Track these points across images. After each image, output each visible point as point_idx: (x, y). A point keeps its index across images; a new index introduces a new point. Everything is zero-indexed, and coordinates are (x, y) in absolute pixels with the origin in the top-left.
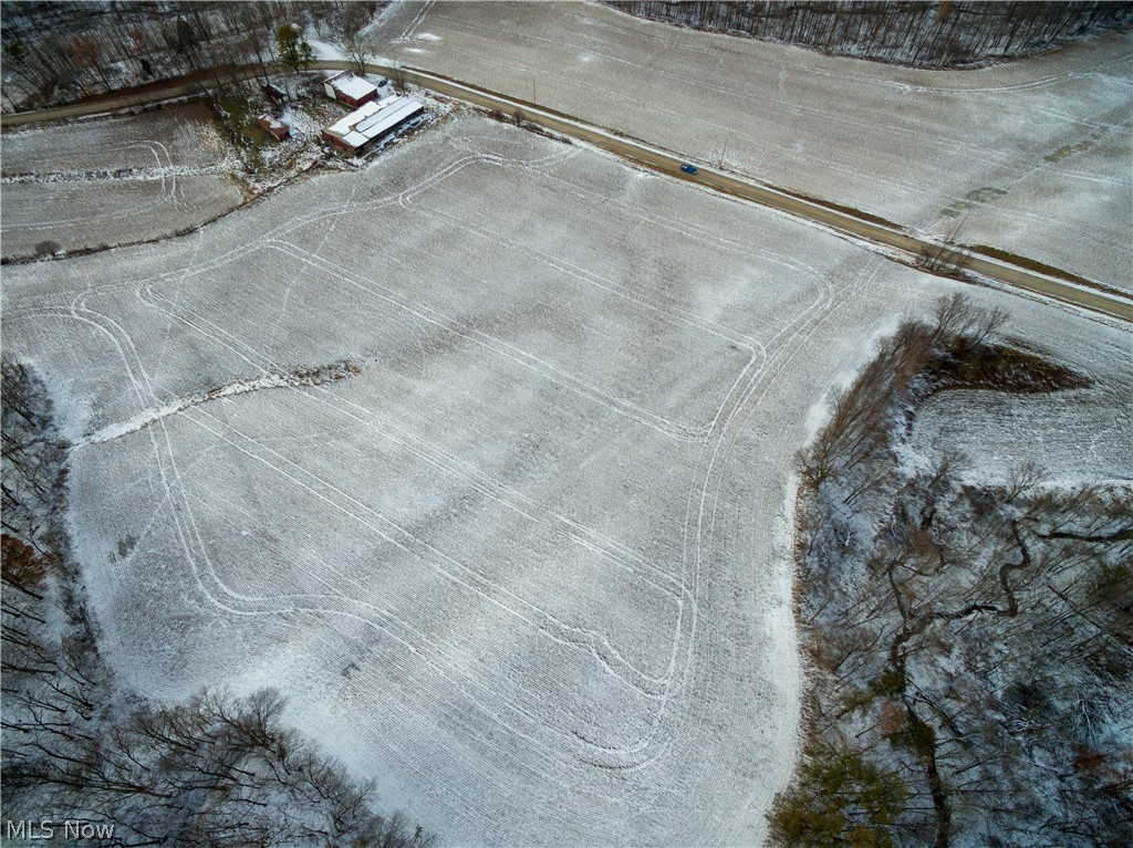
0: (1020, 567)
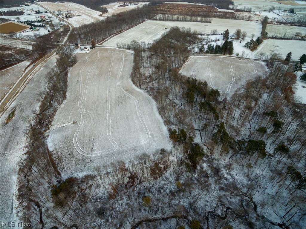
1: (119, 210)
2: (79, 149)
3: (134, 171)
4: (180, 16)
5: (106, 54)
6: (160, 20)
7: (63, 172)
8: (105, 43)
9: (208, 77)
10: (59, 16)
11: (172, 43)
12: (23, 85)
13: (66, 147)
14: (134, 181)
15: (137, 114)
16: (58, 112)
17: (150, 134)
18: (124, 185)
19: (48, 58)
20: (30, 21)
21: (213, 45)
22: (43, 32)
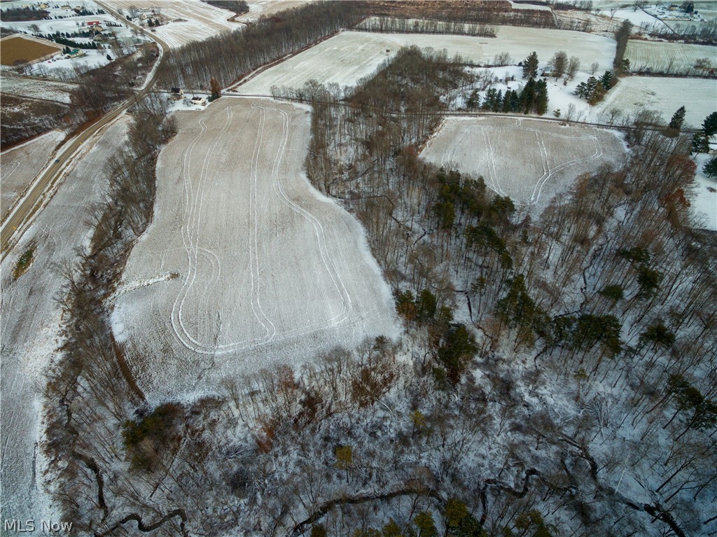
1: (281, 478)
2: (185, 339)
3: (313, 387)
4: (421, 21)
5: (246, 113)
6: (374, 30)
7: (149, 391)
8: (243, 86)
9: (487, 167)
10: (132, 23)
11: (403, 86)
12: (52, 187)
13: (155, 334)
14: (314, 410)
15: (319, 256)
16: (134, 251)
17: (350, 302)
18: (292, 421)
19: (109, 124)
20: (63, 34)
21: (500, 91)
22: (95, 60)
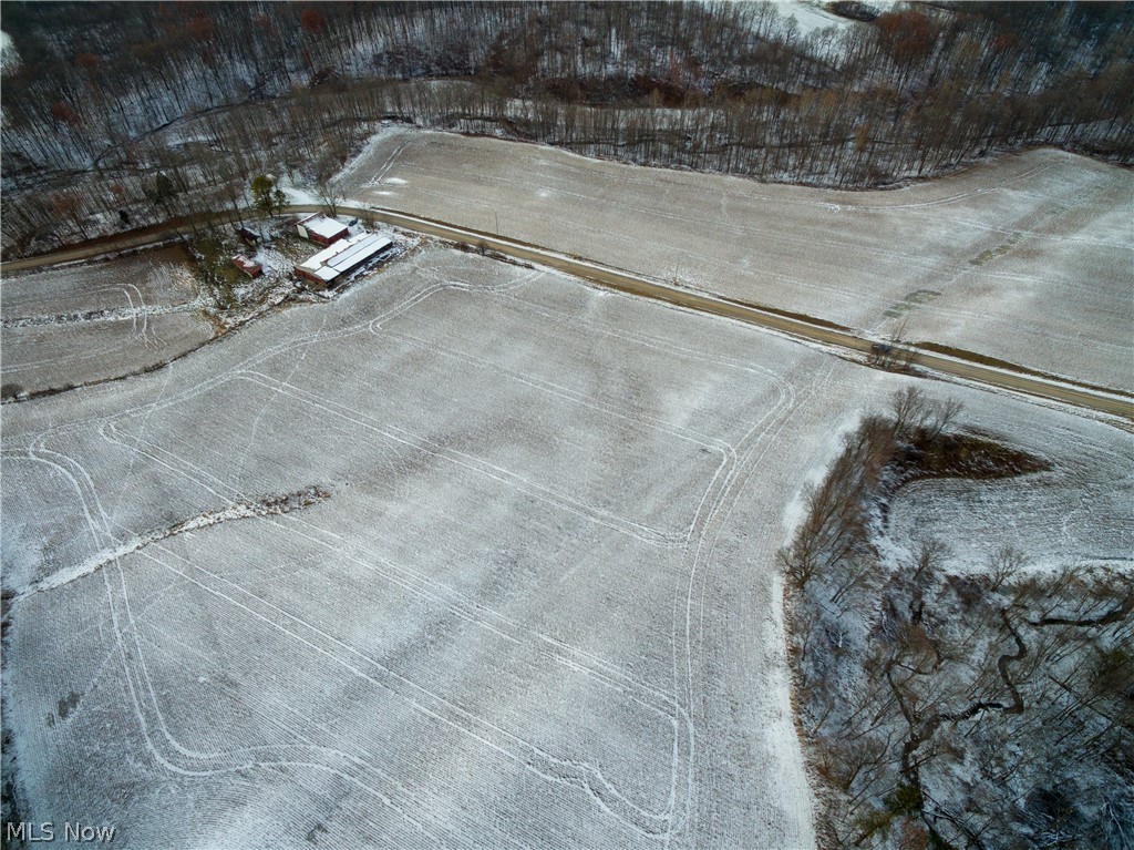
0: (1018, 658)
